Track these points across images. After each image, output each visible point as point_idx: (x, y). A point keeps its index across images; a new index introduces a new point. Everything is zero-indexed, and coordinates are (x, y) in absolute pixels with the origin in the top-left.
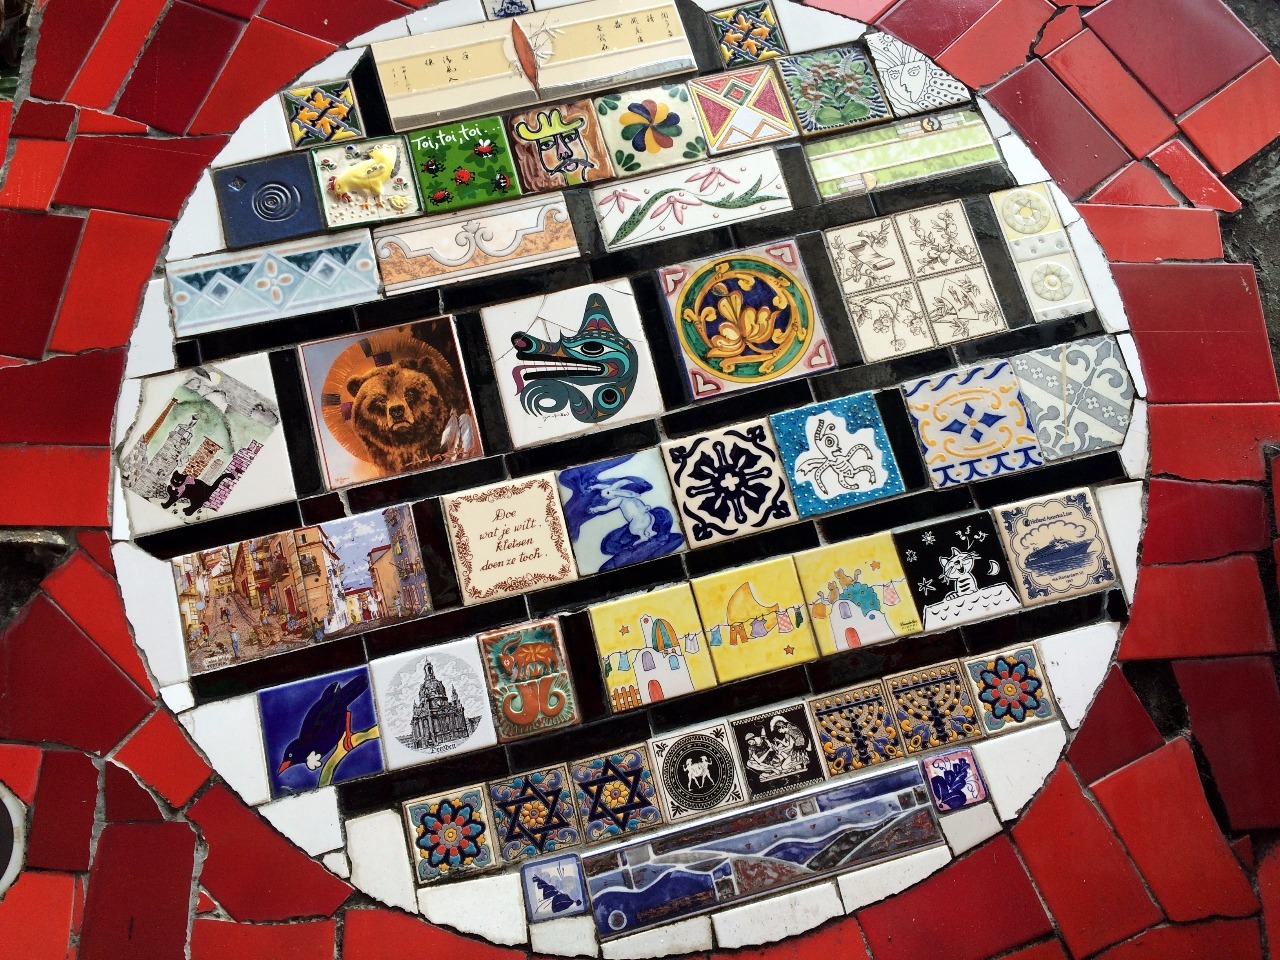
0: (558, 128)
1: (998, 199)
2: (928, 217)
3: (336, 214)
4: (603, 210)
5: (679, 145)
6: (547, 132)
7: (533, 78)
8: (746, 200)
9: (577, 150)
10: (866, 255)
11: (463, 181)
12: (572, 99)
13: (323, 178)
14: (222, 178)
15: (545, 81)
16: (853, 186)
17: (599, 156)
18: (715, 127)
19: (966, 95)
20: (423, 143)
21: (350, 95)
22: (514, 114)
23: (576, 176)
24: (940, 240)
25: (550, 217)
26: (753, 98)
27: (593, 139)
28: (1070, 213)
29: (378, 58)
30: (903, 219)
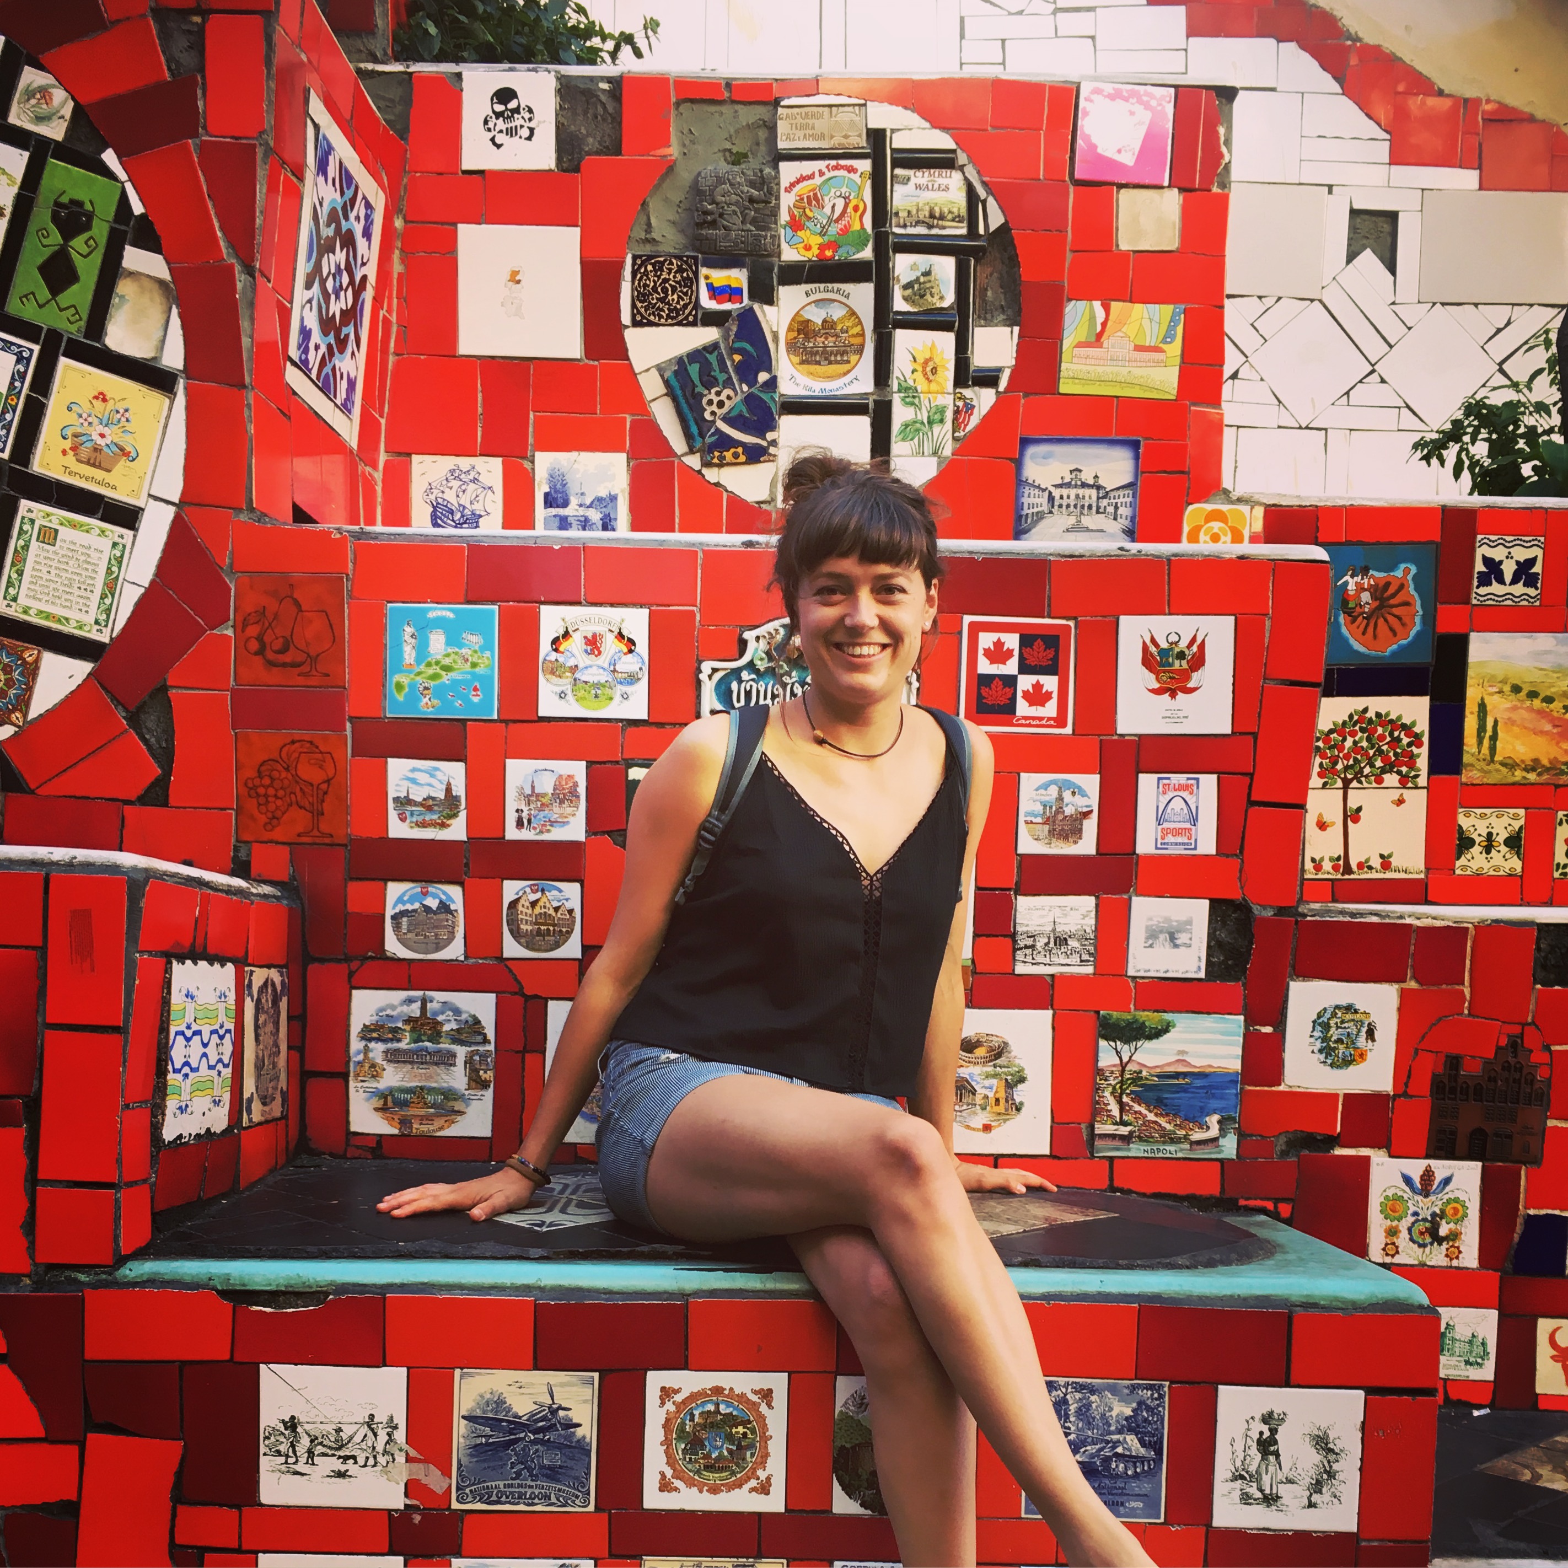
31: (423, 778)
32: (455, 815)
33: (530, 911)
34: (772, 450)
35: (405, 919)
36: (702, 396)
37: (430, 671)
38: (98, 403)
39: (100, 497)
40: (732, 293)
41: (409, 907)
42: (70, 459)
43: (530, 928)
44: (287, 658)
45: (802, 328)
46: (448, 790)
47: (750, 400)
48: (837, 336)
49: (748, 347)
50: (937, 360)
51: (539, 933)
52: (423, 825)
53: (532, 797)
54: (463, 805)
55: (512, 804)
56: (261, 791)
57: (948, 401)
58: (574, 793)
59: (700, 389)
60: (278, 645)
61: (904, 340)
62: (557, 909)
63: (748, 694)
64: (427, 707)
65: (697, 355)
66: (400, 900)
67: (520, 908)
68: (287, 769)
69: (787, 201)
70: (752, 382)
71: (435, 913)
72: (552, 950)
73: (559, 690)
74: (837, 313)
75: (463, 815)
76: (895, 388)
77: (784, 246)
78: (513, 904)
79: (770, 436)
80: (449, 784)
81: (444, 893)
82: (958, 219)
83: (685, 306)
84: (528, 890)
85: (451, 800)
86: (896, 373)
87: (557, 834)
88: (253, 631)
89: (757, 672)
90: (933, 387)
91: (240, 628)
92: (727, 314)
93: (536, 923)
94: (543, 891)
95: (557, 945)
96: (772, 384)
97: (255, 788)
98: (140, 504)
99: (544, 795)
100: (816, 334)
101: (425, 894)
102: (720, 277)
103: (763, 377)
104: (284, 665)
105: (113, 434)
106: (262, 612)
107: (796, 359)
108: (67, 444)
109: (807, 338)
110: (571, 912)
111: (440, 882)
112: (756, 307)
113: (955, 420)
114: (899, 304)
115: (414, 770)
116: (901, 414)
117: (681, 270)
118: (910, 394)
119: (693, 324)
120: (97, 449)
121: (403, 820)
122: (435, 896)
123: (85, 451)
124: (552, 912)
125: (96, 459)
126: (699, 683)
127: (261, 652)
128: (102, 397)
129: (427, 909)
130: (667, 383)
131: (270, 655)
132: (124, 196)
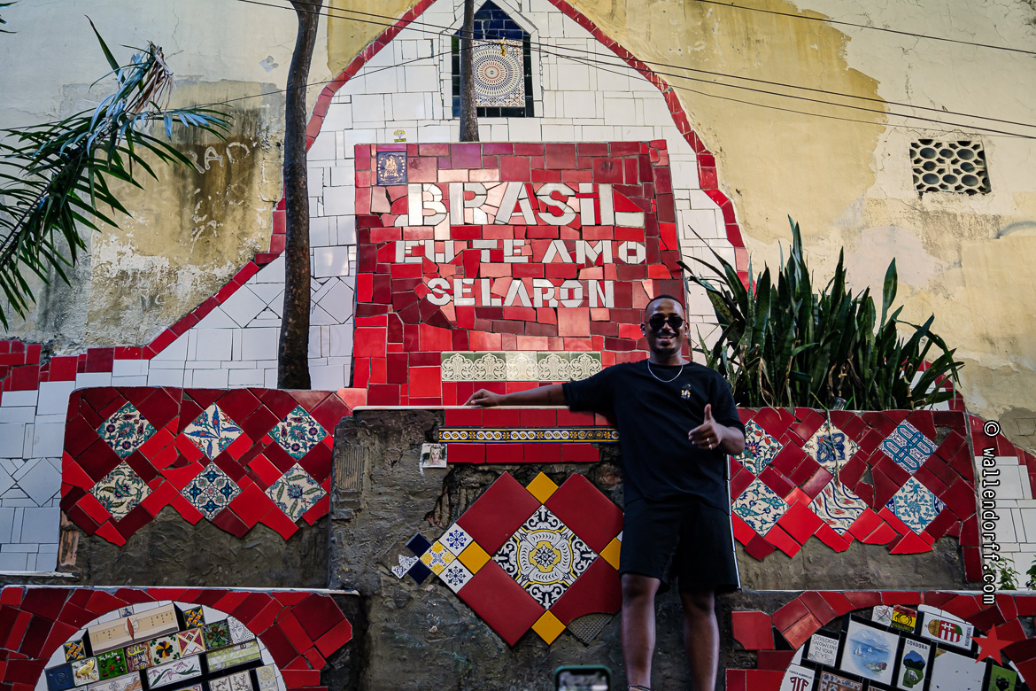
0: (139, 652)
1: (259, 670)
2: (238, 675)
3: (77, 682)
4: (149, 676)
5: (172, 655)
6: (136, 653)
7: (132, 636)
8: (189, 672)
9: (144, 658)
10: (220, 688)
11: (112, 670)
12: (143, 642)
13: (74, 670)
14: (48, 672)
15: (135, 638)
16: (219, 667)
17: (150, 660)
18: (182, 649)
19: (254, 637)
20: (101, 658)
21: (82, 644)
22: (127, 648)
23: (143, 666)
24: (241, 683)
25: (135, 679)
26: (194, 639)
27: (148, 654)
28: (278, 673)
29: (90, 632)
30: (232, 677)
132: (1018, 677)
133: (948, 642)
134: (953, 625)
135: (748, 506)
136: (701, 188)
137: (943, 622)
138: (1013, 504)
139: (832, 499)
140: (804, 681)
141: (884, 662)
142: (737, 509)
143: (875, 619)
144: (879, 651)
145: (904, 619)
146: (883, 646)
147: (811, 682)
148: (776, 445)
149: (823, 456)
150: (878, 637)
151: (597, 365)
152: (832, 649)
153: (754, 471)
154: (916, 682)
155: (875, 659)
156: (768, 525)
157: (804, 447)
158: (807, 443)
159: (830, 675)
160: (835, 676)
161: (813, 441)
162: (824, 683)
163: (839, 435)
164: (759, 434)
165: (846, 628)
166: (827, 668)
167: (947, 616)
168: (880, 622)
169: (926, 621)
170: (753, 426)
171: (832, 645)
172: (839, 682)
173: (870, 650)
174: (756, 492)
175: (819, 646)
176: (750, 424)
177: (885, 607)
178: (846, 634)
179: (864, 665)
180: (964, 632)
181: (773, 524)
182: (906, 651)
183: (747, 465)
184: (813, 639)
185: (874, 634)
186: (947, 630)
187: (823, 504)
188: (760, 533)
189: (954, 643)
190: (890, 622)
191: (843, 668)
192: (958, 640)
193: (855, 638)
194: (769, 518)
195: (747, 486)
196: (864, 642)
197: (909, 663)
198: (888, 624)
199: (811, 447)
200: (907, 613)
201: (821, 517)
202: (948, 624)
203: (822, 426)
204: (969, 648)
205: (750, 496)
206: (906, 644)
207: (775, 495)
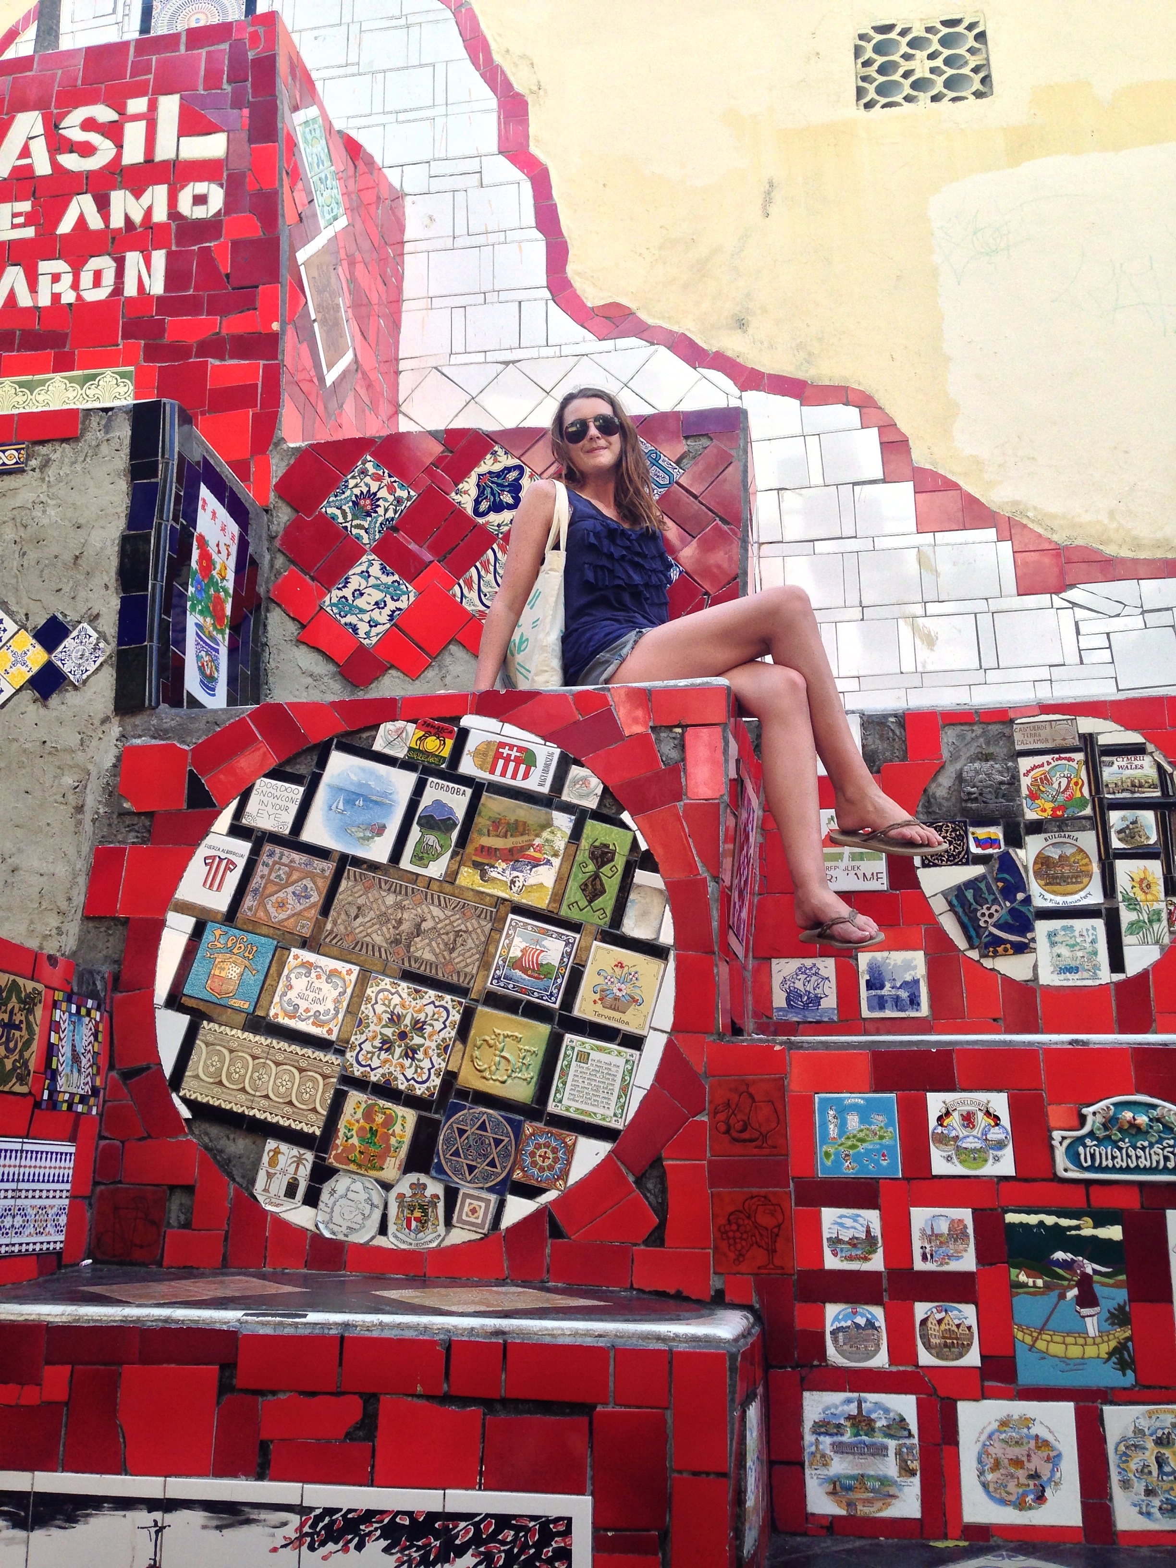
31: (848, 1222)
32: (875, 1251)
33: (937, 1328)
34: (1032, 945)
35: (841, 1334)
36: (976, 910)
37: (850, 1143)
38: (617, 970)
39: (618, 1031)
40: (991, 842)
41: (843, 1324)
42: (599, 1007)
43: (938, 1341)
44: (746, 1135)
45: (1043, 861)
46: (868, 1232)
47: (1012, 911)
48: (1071, 866)
49: (1008, 877)
50: (1150, 879)
51: (946, 1345)
52: (850, 1258)
53: (932, 1236)
54: (880, 1244)
55: (917, 1244)
56: (731, 1234)
57: (1162, 905)
58: (964, 1235)
59: (975, 905)
60: (739, 1126)
61: (1122, 867)
62: (958, 1326)
63: (1093, 1156)
64: (849, 1170)
65: (971, 884)
66: (836, 1319)
67: (929, 1325)
68: (749, 1217)
69: (1025, 782)
70: (1013, 900)
71: (863, 1329)
72: (957, 1359)
73: (945, 1154)
74: (1069, 851)
75: (880, 1251)
76: (1120, 898)
77: (1026, 810)
78: (924, 1322)
79: (1029, 935)
80: (868, 1227)
81: (870, 1313)
82: (1153, 786)
83: (960, 853)
84: (935, 1310)
85: (870, 1238)
86: (1119, 889)
87: (954, 1266)
88: (721, 1116)
89: (1097, 1139)
90: (1149, 897)
91: (714, 1114)
92: (991, 856)
93: (944, 1337)
94: (946, 1311)
95: (961, 1356)
96: (1028, 900)
97: (726, 1232)
98: (644, 1033)
99: (941, 1235)
100: (1055, 865)
101: (855, 1313)
102: (982, 832)
103: (1020, 896)
104: (745, 1141)
105: (626, 989)
106: (728, 1105)
107: (1042, 883)
108: (597, 997)
109: (1048, 867)
110: (969, 1328)
111: (867, 1303)
112: (1011, 851)
113: (1169, 919)
114: (1116, 843)
115: (841, 1217)
116: (1126, 917)
117: (954, 830)
118: (1133, 904)
119: (967, 863)
120: (616, 999)
121: (835, 1255)
122: (862, 1315)
123: (609, 1000)
124: (954, 1328)
125: (617, 1005)
126: (1052, 1148)
127: (727, 1132)
128: (620, 965)
129: (857, 1326)
130: (950, 903)
131: (734, 1134)
132: (635, 839)
133: (507, 781)
134: (520, 749)
135: (350, 599)
136: (500, 152)
137: (502, 745)
138: (981, 605)
139: (490, 577)
140: (230, 862)
141: (382, 821)
142: (332, 605)
143: (379, 746)
144: (376, 803)
145: (432, 744)
146: (386, 795)
147: (241, 863)
148: (404, 494)
149: (484, 506)
150: (379, 778)
151: (126, 389)
152: (289, 804)
153: (366, 540)
154: (439, 855)
155: (366, 817)
156: (380, 629)
157: (453, 494)
158: (460, 486)
159: (278, 850)
160: (286, 852)
161: (470, 485)
162: (264, 864)
163: (515, 468)
164: (378, 478)
165: (322, 763)
166: (275, 838)
167: (513, 733)
168: (388, 751)
169: (471, 744)
170: (370, 466)
171: (291, 795)
172: (292, 861)
173: (360, 802)
174: (366, 575)
175: (265, 799)
176: (364, 463)
177: (400, 724)
178: (321, 775)
179: (344, 830)
180: (540, 761)
181: (388, 626)
182: (426, 801)
183: (355, 531)
184: (256, 787)
185: (372, 773)
186: (508, 760)
187: (476, 587)
188: (366, 642)
189: (519, 783)
190: (406, 750)
191: (308, 835)
192: (526, 776)
193: (337, 782)
194: (382, 617)
195: (351, 566)
196: (353, 789)
197: (430, 823)
198: (400, 753)
199: (466, 492)
200: (439, 733)
201: (469, 608)
202: (511, 747)
203: (488, 456)
204: (545, 790)
205: (356, 582)
206: (428, 788)
207: (396, 577)
